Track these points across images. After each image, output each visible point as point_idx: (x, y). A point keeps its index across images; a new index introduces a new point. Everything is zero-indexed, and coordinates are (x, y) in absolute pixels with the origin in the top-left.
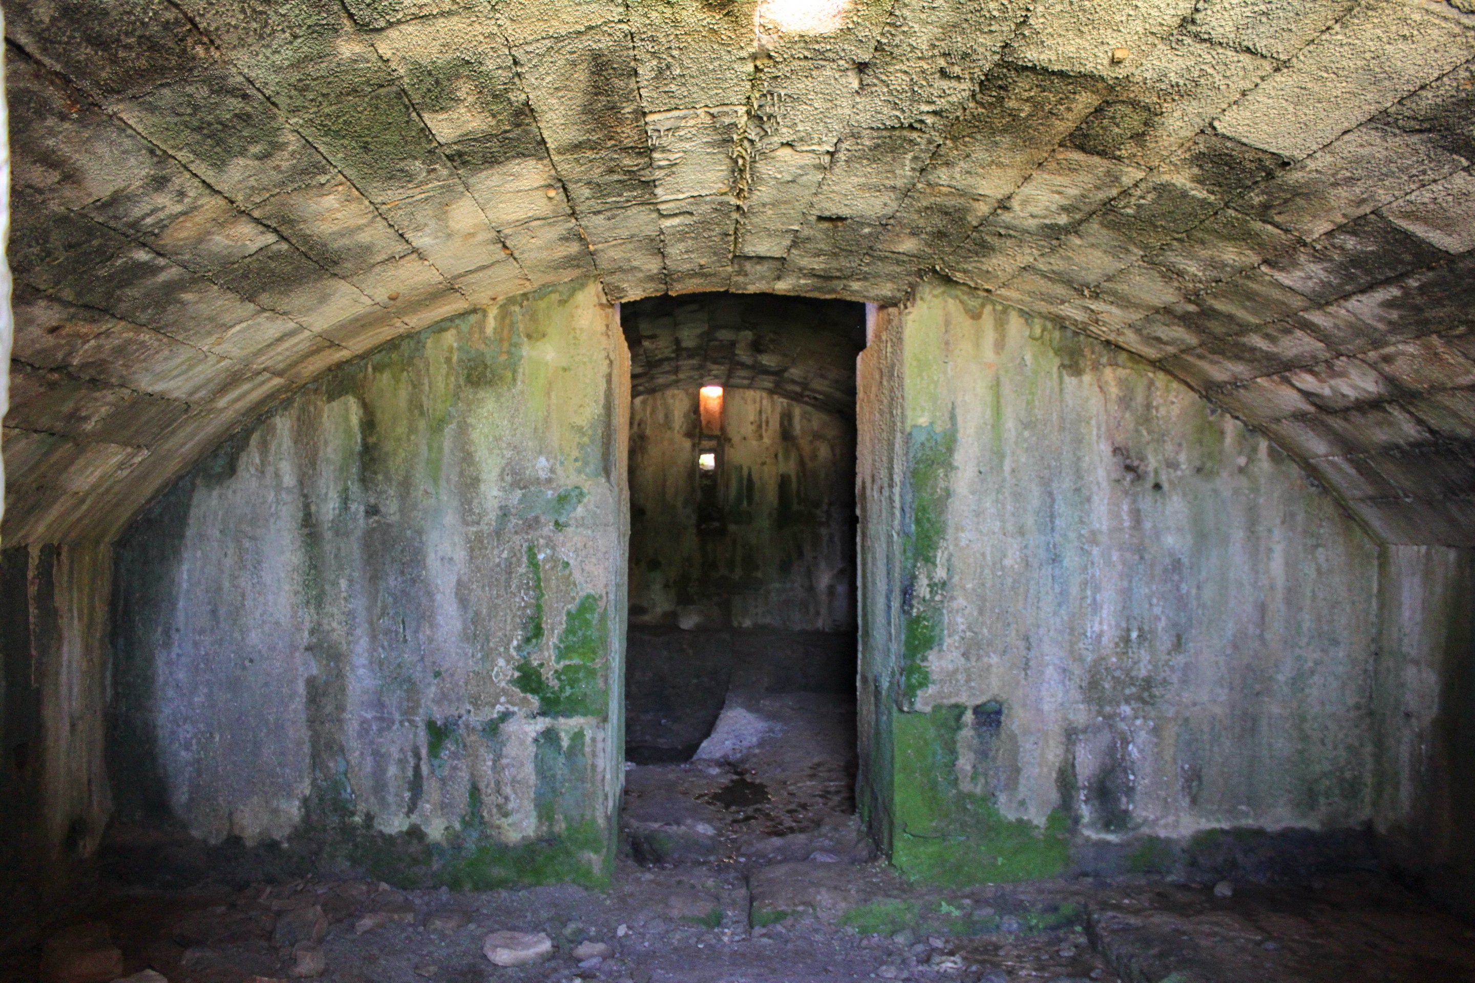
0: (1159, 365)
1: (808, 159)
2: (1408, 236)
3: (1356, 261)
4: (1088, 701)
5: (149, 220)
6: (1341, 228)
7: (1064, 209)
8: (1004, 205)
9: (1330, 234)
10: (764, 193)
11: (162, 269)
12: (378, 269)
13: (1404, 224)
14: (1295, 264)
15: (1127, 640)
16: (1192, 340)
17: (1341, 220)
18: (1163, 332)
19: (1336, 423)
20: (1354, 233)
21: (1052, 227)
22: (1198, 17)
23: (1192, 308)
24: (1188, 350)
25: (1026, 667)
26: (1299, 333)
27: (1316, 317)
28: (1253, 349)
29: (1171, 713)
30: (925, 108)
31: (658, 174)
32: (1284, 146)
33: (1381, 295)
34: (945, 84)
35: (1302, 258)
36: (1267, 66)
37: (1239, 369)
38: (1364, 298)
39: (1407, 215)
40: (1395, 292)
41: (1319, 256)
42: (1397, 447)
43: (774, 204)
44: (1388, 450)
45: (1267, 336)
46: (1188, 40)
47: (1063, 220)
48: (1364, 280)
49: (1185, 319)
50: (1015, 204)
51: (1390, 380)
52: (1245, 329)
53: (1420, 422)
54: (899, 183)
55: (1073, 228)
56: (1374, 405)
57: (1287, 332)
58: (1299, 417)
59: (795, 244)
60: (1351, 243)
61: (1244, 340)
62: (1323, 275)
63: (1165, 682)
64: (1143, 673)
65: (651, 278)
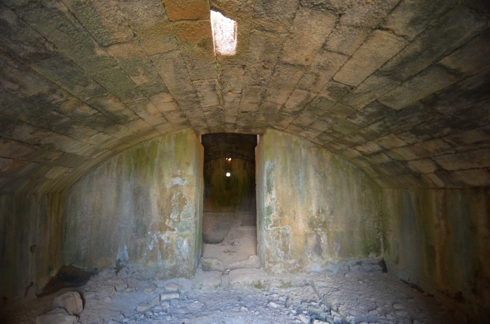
0: (324, 147)
1: (235, 95)
2: (385, 106)
3: (372, 115)
4: (310, 227)
5: (53, 102)
6: (367, 106)
7: (298, 106)
8: (284, 106)
9: (364, 108)
10: (227, 105)
11: (63, 117)
12: (131, 123)
13: (383, 103)
14: (356, 117)
15: (319, 212)
16: (331, 139)
17: (367, 103)
18: (324, 138)
19: (369, 159)
20: (371, 107)
21: (295, 112)
22: (327, 43)
23: (331, 131)
24: (331, 142)
25: (295, 218)
26: (357, 136)
27: (362, 131)
28: (347, 141)
29: (331, 230)
30: (261, 79)
31: (200, 99)
32: (351, 83)
33: (378, 124)
34: (265, 71)
35: (357, 115)
36: (346, 58)
37: (343, 146)
38: (374, 125)
39: (384, 100)
40: (382, 122)
41: (362, 114)
42: (384, 164)
43: (230, 108)
44: (381, 164)
45: (350, 137)
46: (325, 52)
47: (297, 109)
48: (374, 120)
49: (329, 134)
50: (286, 105)
51: (381, 147)
52: (344, 136)
53: (389, 157)
54: (258, 101)
55: (300, 112)
56: (378, 153)
57: (354, 136)
58: (359, 158)
59: (237, 120)
60: (370, 110)
61: (344, 138)
62: (363, 120)
63: (329, 222)
64: (323, 220)
65: (205, 129)
